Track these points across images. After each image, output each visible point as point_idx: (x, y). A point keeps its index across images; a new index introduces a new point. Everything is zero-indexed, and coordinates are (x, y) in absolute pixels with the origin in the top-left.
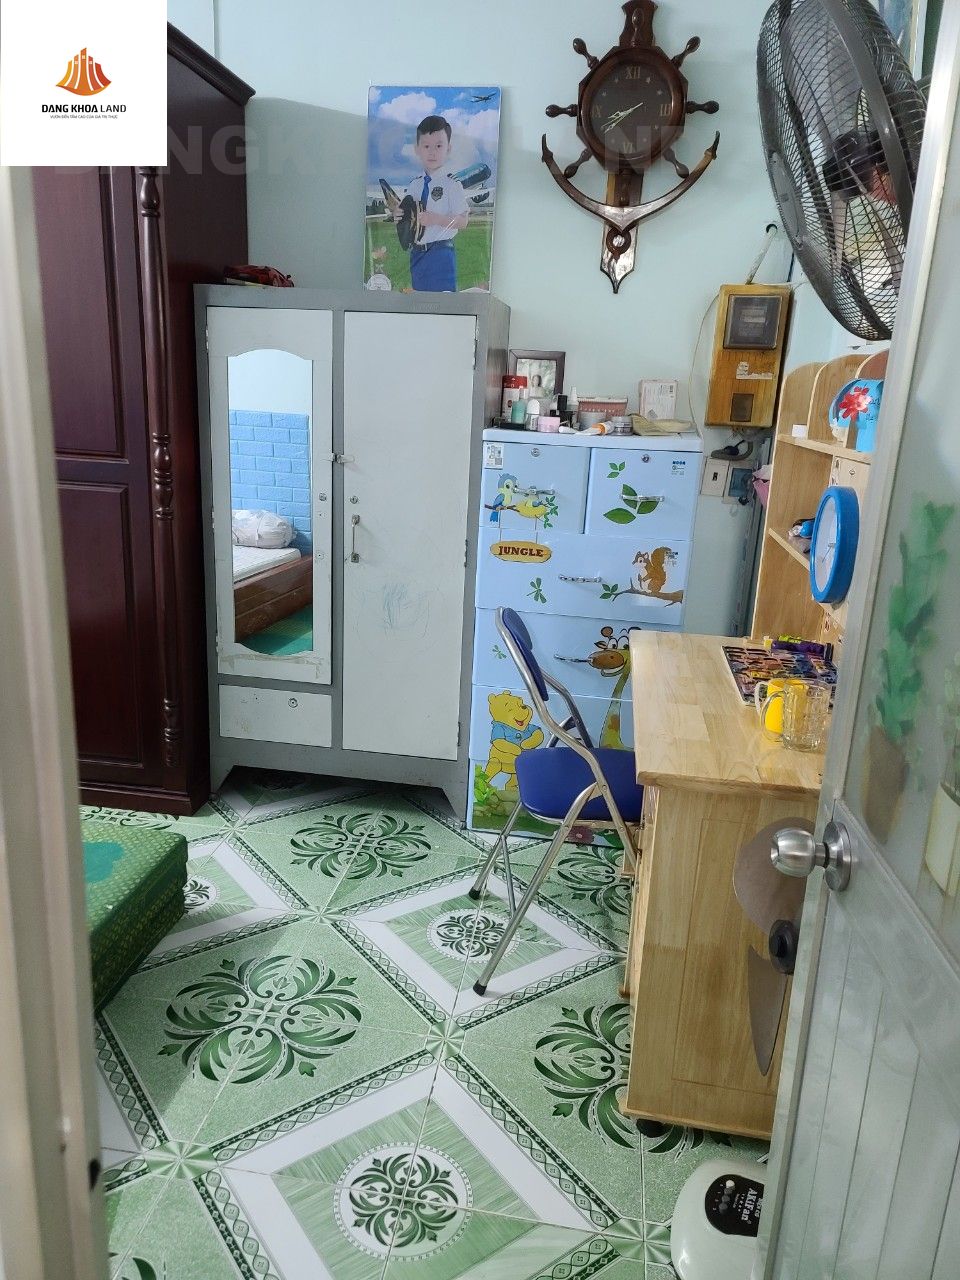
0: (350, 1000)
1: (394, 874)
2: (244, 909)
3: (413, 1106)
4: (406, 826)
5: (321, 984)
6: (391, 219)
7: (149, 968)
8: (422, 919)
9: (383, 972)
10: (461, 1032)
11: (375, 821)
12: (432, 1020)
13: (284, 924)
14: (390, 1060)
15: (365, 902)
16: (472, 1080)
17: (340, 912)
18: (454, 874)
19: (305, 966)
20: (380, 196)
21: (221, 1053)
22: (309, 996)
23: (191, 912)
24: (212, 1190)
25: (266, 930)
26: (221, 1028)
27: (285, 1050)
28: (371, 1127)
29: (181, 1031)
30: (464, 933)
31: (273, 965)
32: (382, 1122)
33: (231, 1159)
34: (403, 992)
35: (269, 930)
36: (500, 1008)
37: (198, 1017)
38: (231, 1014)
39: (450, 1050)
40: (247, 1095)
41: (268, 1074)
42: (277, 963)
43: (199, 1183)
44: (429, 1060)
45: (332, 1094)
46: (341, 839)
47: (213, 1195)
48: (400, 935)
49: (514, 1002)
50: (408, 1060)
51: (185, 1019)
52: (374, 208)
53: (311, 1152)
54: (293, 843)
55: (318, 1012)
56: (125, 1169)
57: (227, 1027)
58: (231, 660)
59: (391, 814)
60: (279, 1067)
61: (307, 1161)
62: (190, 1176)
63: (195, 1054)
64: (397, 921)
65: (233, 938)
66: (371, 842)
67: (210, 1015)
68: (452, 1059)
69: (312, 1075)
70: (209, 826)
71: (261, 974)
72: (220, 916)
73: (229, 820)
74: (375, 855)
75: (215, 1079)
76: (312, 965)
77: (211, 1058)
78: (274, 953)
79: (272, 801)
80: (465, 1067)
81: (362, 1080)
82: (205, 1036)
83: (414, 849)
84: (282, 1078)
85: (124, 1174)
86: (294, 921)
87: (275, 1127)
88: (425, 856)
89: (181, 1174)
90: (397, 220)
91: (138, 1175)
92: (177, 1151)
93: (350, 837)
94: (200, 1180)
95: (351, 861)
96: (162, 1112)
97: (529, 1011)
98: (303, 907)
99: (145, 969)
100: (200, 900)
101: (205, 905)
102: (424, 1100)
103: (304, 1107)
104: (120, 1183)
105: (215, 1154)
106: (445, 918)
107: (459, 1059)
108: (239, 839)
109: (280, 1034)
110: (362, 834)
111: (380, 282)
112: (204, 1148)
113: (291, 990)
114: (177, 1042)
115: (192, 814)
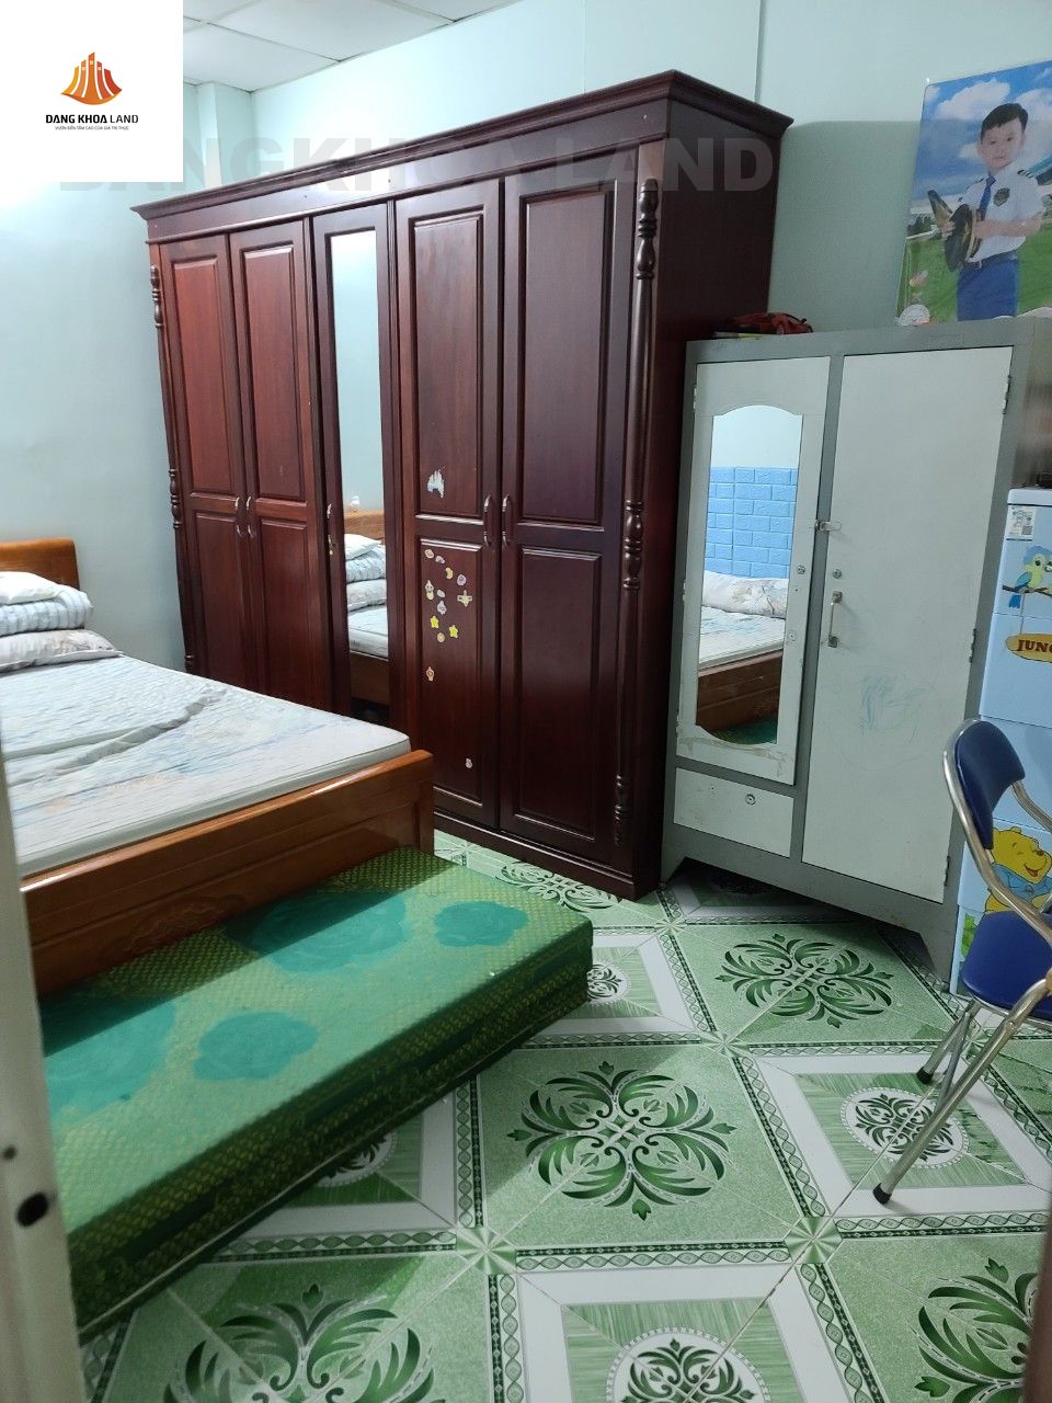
0: (718, 1151)
1: (830, 1021)
2: (647, 1013)
3: (742, 1302)
4: (870, 969)
5: (693, 1121)
6: (938, 237)
7: (532, 1047)
8: (843, 1085)
9: (770, 1132)
10: (837, 1239)
11: (832, 955)
12: (806, 1211)
13: (681, 1043)
14: (737, 1237)
15: (782, 1046)
16: (827, 1301)
17: (747, 1048)
18: (908, 1044)
19: (684, 1096)
20: (927, 210)
21: (564, 1157)
22: (675, 1130)
23: (593, 1002)
24: (501, 1294)
25: (660, 1043)
26: (573, 1131)
27: (626, 1180)
28: (684, 1303)
29: (536, 1120)
30: (892, 1120)
31: (652, 1083)
32: (699, 1304)
33: (529, 1270)
34: (784, 1164)
35: (663, 1044)
36: (902, 1228)
37: (557, 1112)
38: (589, 1121)
39: (814, 1253)
40: (573, 1211)
41: (599, 1198)
42: (657, 1083)
43: (493, 1282)
44: (784, 1256)
45: (657, 1248)
46: (782, 965)
47: (500, 1300)
48: (807, 1096)
49: (924, 1227)
50: (757, 1246)
51: (545, 1110)
52: (919, 226)
53: (611, 1301)
54: (728, 957)
55: (677, 1151)
56: (436, 1237)
57: (580, 1133)
58: (690, 742)
59: (859, 952)
60: (614, 1195)
61: (603, 1308)
62: (488, 1270)
63: (540, 1148)
64: (811, 1078)
65: (623, 1042)
66: (818, 978)
67: (569, 1114)
68: (813, 1266)
69: (644, 1218)
70: (647, 916)
71: (637, 1089)
72: (620, 1014)
73: (669, 915)
74: (816, 994)
75: (549, 1183)
76: (692, 1096)
77: (552, 1159)
78: (657, 1071)
79: (724, 905)
80: (824, 1282)
81: (696, 1247)
82: (556, 1134)
83: (869, 999)
84: (612, 1208)
85: (434, 1242)
86: (693, 1042)
87: (585, 1257)
88: (878, 1012)
89: (480, 1265)
90: (945, 236)
91: (444, 1247)
92: (486, 1239)
93: (796, 965)
94: (495, 1279)
95: (786, 993)
96: (489, 1194)
97: (940, 1246)
98: (709, 1030)
99: (529, 1047)
100: (607, 992)
101: (611, 998)
102: (757, 1300)
103: (624, 1249)
104: (427, 1248)
105: (519, 1259)
106: (876, 1093)
107: (821, 1270)
108: (672, 938)
109: (629, 1161)
110: (811, 966)
111: (917, 314)
112: (510, 1248)
113: (660, 1117)
114: (528, 1130)
115: (635, 900)
